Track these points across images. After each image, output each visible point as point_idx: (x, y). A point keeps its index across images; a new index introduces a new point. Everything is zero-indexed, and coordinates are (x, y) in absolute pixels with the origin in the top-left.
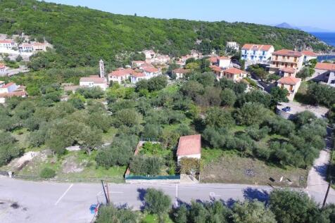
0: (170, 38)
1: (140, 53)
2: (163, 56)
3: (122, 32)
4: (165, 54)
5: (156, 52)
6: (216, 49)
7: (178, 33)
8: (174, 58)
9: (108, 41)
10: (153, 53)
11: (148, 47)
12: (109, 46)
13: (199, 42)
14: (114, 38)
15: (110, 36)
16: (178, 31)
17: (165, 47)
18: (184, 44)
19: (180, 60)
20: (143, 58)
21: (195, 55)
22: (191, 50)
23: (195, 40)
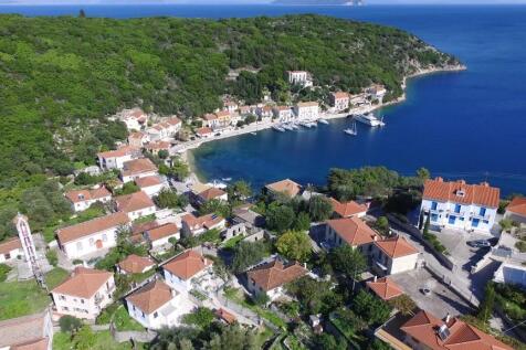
0: (173, 73)
1: (113, 119)
2: (164, 120)
4: (167, 113)
5: (146, 112)
6: (271, 88)
7: (188, 59)
8: (190, 122)
10: (143, 116)
11: (128, 102)
13: (233, 75)
16: (187, 52)
17: (167, 97)
18: (206, 84)
19: (205, 123)
21: (233, 108)
22: (221, 94)
23: (225, 72)
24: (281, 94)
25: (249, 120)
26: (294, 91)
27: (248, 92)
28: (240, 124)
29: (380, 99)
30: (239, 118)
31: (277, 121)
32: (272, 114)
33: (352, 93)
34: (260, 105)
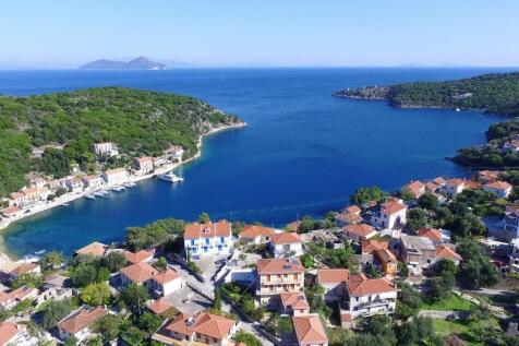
6: (79, 161)
21: (41, 184)
22: (27, 172)
24: (89, 165)
25: (60, 192)
26: (102, 160)
27: (55, 166)
28: (50, 198)
29: (180, 159)
30: (49, 192)
31: (87, 189)
32: (82, 184)
33: (155, 156)
34: (69, 178)
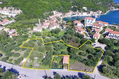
0: (62, 6)
1: (52, 12)
2: (60, 13)
3: (45, 4)
4: (60, 12)
5: (57, 11)
6: (79, 10)
7: (65, 4)
8: (63, 14)
9: (40, 8)
10: (56, 12)
11: (54, 10)
12: (41, 10)
13: (72, 7)
14: (43, 7)
15: (41, 6)
16: (65, 3)
17: (61, 9)
18: (67, 8)
19: (66, 14)
20: (53, 14)
21: (71, 12)
22: (70, 10)
23: (71, 6)
25: (74, 14)
26: (83, 10)
27: (74, 10)
28: (72, 15)
30: (72, 14)
32: (78, 14)
34: (76, 12)
